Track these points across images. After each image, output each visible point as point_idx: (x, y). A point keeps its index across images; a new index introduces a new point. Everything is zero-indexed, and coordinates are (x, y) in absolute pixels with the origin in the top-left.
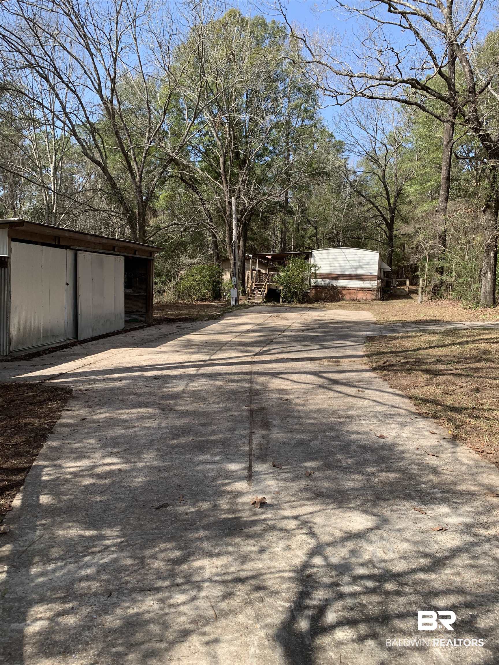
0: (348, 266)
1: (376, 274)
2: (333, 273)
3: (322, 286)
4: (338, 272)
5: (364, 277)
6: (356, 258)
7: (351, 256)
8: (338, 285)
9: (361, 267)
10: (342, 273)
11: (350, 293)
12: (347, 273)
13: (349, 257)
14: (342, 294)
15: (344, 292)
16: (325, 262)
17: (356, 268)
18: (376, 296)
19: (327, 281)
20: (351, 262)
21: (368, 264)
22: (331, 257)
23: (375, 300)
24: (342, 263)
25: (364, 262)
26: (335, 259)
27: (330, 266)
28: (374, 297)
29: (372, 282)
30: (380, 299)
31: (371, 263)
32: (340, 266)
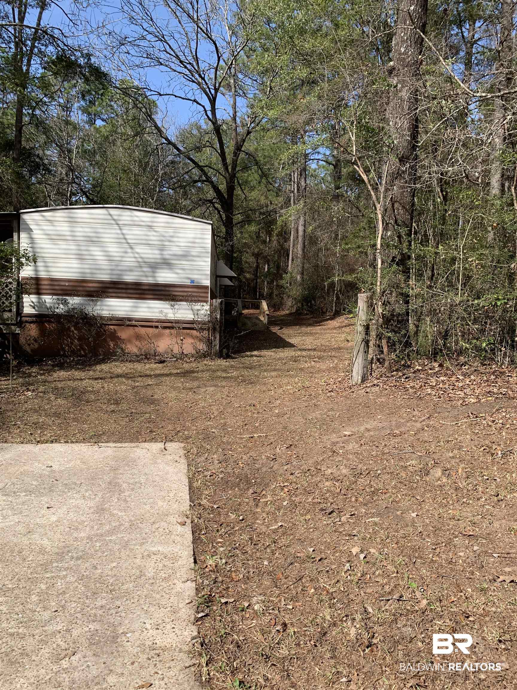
0: (129, 261)
1: (207, 282)
2: (89, 277)
3: (58, 317)
4: (105, 277)
5: (177, 292)
6: (153, 237)
7: (137, 231)
8: (105, 313)
9: (166, 264)
10: (115, 278)
11: (138, 337)
12: (129, 278)
13: (133, 234)
14: (114, 337)
15: (124, 334)
16: (63, 245)
17: (154, 266)
18: (209, 343)
19: (74, 301)
20: (139, 249)
21: (185, 256)
22: (81, 231)
23: (205, 356)
24: (114, 249)
25: (175, 250)
26: (92, 241)
27: (80, 258)
28: (202, 347)
29: (197, 306)
30: (220, 355)
31: (194, 252)
32: (110, 259)
